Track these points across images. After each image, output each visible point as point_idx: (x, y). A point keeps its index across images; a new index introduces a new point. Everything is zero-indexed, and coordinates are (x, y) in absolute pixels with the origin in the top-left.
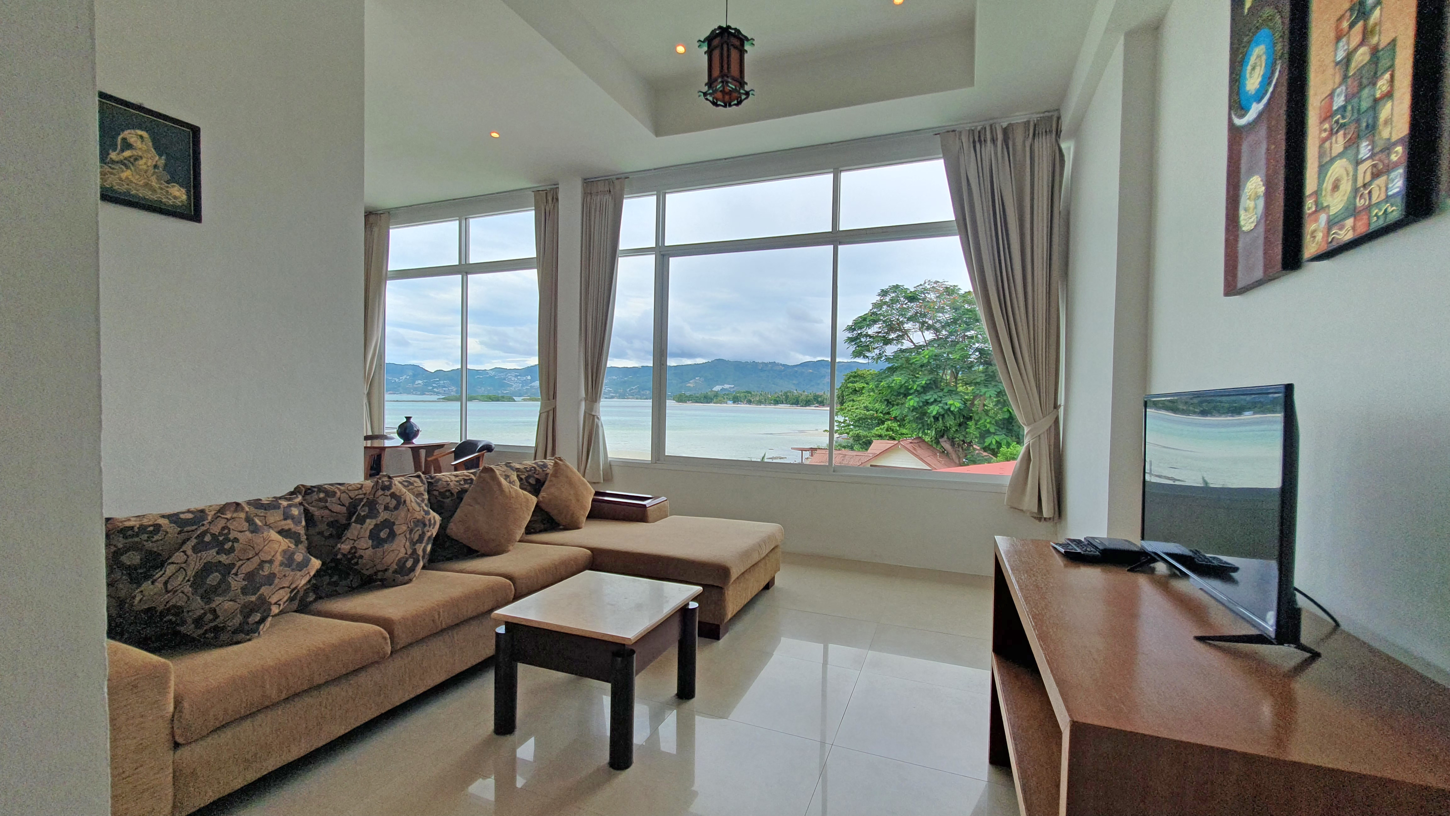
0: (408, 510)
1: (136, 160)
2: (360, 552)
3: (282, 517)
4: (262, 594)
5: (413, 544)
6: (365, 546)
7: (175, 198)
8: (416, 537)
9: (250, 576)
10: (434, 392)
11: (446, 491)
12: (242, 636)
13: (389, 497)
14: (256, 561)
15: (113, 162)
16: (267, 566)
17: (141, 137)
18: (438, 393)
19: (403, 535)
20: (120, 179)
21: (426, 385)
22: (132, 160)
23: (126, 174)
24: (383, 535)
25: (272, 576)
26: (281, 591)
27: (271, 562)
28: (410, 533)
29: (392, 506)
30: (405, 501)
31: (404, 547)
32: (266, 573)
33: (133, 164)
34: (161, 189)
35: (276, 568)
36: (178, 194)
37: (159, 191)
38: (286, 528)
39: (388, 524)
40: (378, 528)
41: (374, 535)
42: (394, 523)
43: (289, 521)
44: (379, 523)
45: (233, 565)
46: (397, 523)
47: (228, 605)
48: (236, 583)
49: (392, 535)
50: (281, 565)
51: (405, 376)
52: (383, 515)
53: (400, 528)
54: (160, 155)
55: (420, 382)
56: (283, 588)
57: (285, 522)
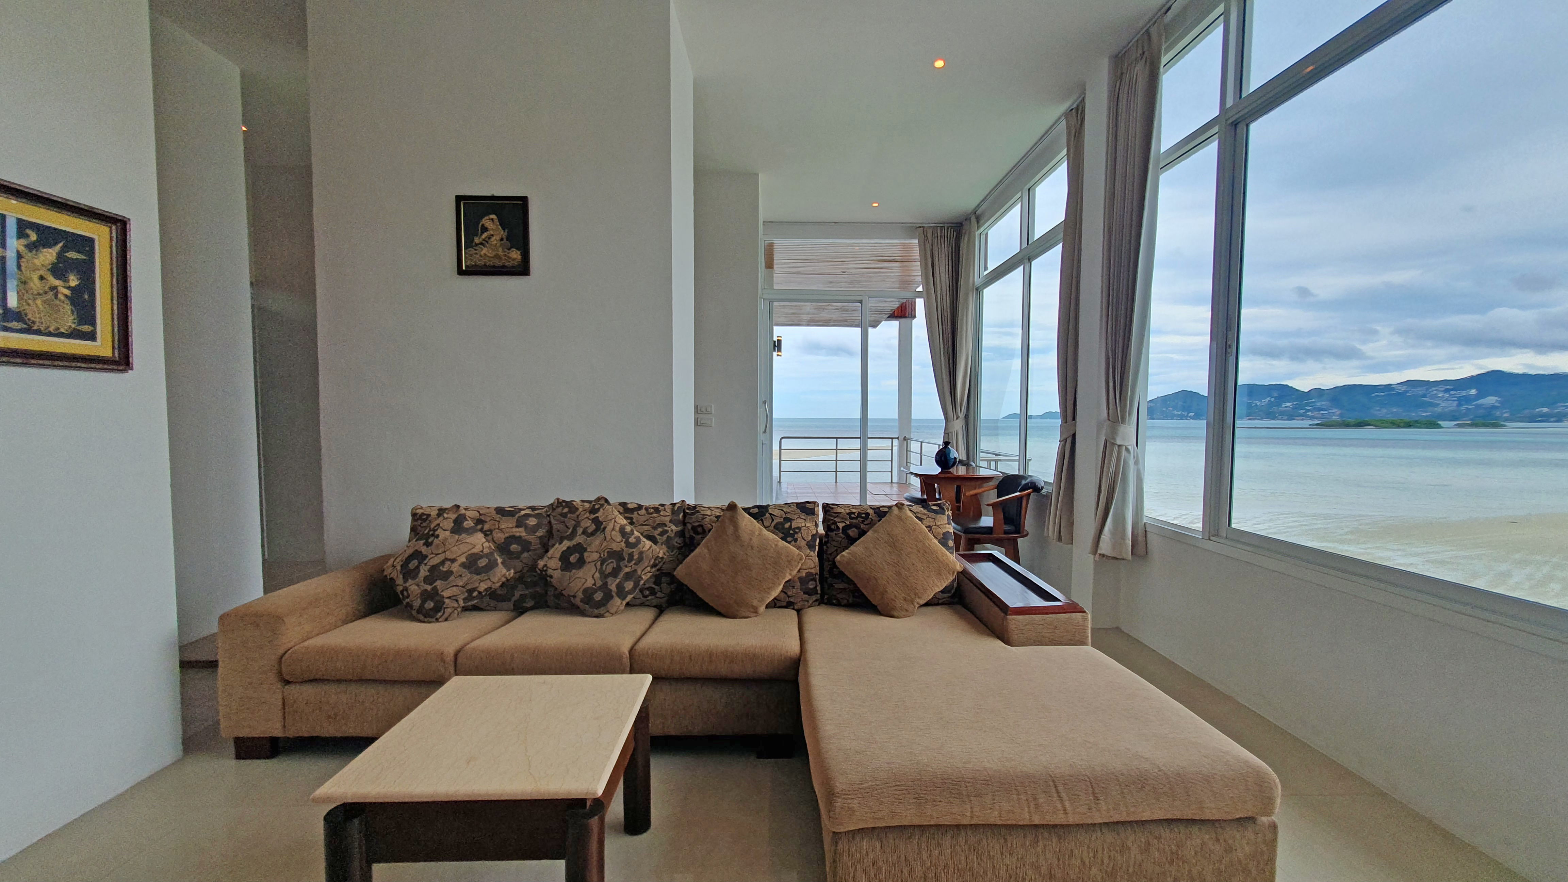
0: (605, 537)
1: (489, 238)
2: (550, 572)
3: (514, 525)
4: (436, 587)
5: (604, 576)
6: (554, 567)
7: (514, 260)
8: (609, 569)
9: (433, 569)
10: (1308, 416)
11: (700, 526)
12: (421, 617)
13: (591, 522)
14: (441, 557)
15: (477, 245)
16: (448, 563)
17: (492, 219)
18: (1312, 418)
19: (594, 563)
20: (481, 256)
21: (1296, 408)
22: (487, 239)
23: (485, 251)
24: (573, 559)
25: (449, 573)
26: (454, 588)
27: (453, 561)
28: (602, 564)
29: (590, 531)
30: (605, 528)
31: (593, 577)
32: (445, 570)
33: (487, 242)
34: (505, 255)
35: (455, 567)
36: (516, 255)
37: (504, 258)
38: (518, 534)
39: (580, 549)
40: (569, 551)
41: (564, 558)
42: (585, 550)
43: (521, 529)
44: (571, 546)
45: (426, 556)
46: (588, 550)
47: (415, 587)
48: (424, 572)
49: (581, 562)
50: (460, 566)
51: (1269, 399)
52: (579, 539)
53: (591, 556)
54: (504, 229)
55: (1288, 404)
56: (457, 586)
57: (517, 529)
